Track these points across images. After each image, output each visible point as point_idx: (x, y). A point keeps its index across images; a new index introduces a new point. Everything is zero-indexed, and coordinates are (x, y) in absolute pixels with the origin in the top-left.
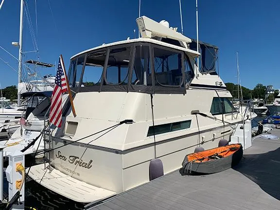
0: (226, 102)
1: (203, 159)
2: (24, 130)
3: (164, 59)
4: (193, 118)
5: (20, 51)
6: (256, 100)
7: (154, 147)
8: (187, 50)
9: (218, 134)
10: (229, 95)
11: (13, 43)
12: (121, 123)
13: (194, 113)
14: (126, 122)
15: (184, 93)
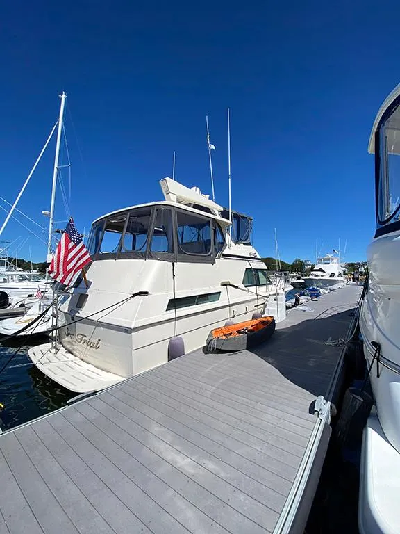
0: (260, 274)
1: (230, 334)
2: (42, 304)
3: (199, 230)
4: (222, 289)
5: (51, 221)
6: (295, 274)
7: (174, 322)
8: (219, 217)
9: (250, 307)
10: (264, 266)
11: (43, 212)
12: (134, 295)
13: (225, 284)
14: (140, 294)
15: (213, 263)
